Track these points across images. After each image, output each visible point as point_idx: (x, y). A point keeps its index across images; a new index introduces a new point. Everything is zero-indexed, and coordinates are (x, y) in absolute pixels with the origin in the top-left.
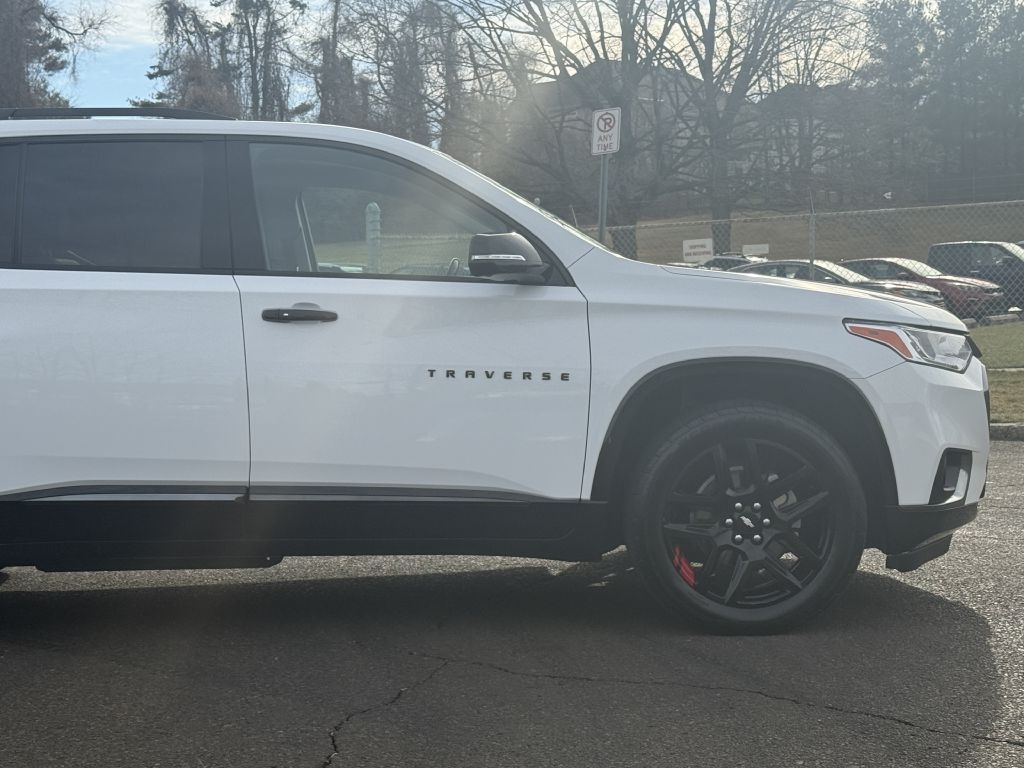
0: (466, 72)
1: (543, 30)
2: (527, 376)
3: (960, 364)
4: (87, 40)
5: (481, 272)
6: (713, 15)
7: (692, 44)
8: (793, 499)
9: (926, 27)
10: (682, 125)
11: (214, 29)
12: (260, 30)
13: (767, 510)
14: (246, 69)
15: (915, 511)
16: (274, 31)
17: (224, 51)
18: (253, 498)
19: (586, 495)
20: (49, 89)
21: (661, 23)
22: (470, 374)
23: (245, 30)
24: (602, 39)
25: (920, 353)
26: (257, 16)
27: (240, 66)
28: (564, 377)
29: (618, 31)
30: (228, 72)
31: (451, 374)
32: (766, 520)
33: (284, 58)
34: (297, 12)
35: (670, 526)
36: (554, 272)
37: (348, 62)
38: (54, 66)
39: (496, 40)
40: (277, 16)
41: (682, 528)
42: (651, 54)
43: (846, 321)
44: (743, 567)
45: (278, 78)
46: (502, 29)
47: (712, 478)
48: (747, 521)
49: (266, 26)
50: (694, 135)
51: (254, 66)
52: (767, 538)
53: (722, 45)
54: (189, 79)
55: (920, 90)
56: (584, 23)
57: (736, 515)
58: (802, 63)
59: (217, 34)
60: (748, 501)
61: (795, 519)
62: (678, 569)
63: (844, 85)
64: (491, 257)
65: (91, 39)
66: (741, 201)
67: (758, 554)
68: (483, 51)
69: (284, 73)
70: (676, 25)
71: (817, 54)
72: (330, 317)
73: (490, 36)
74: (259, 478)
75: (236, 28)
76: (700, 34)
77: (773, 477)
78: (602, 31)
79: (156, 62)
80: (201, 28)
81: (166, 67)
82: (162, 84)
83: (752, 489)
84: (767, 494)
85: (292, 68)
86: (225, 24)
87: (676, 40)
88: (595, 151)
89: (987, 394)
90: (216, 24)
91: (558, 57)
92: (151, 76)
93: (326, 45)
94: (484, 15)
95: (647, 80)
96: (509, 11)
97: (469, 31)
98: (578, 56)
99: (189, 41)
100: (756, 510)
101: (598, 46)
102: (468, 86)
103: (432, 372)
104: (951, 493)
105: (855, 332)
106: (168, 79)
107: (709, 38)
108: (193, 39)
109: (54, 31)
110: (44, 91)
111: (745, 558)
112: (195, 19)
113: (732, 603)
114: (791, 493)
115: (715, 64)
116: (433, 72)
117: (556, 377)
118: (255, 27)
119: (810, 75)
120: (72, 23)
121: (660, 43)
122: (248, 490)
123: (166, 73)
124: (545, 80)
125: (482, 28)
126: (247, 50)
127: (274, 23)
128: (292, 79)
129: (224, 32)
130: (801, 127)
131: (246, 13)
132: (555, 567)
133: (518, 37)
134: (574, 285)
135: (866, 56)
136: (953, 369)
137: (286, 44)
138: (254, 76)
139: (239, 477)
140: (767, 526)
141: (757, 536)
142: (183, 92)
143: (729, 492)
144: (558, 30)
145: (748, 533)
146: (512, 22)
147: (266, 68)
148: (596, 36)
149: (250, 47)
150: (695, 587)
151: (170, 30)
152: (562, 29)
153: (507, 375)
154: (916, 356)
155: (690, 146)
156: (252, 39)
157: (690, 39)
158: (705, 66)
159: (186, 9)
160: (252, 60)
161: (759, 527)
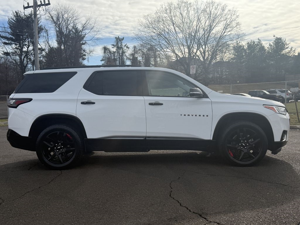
0: (159, 59)
1: (174, 52)
2: (200, 116)
3: (284, 113)
4: (90, 54)
5: (192, 95)
6: (205, 48)
7: (201, 54)
8: (253, 140)
9: (245, 50)
10: (199, 69)
11: (112, 52)
12: (121, 52)
13: (248, 142)
14: (118, 59)
15: (277, 143)
16: (123, 52)
17: (114, 56)
18: (147, 139)
19: (211, 139)
20: (83, 63)
21: (196, 50)
22: (189, 115)
23: (118, 52)
24: (184, 53)
25: (278, 111)
26: (120, 50)
27: (117, 59)
28: (207, 116)
29: (188, 51)
30: (115, 60)
31: (185, 115)
32: (248, 144)
33: (125, 58)
34: (127, 49)
35: (228, 145)
36: (205, 96)
37: (137, 58)
38: (84, 59)
39: (165, 53)
40: (124, 50)
41: (230, 145)
42: (194, 56)
43: (263, 105)
44: (243, 153)
45: (124, 61)
46: (166, 51)
47: (237, 135)
48: (244, 144)
49: (122, 51)
50: (202, 70)
51: (120, 59)
52: (248, 148)
53: (207, 54)
54: (108, 61)
55: (243, 62)
56: (181, 50)
57: (241, 143)
58: (221, 57)
59: (113, 53)
60: (244, 140)
61: (253, 144)
62: (230, 154)
63: (229, 61)
64: (194, 93)
65: (91, 54)
66: (210, 83)
67: (246, 151)
68: (163, 56)
69: (125, 60)
70: (198, 50)
71: (224, 55)
72: (162, 104)
73: (164, 53)
74: (148, 135)
75: (116, 52)
76: (203, 52)
77: (248, 136)
78: (185, 52)
79: (102, 58)
80: (110, 52)
81: (104, 59)
82: (103, 62)
83: (245, 138)
84: (248, 139)
85: (126, 59)
86: (114, 51)
87: (198, 53)
88: (191, 73)
89: (290, 119)
90: (113, 51)
91: (176, 56)
92: (101, 61)
93: (133, 55)
94: (163, 49)
95: (193, 60)
96: (167, 48)
97: (160, 52)
98: (180, 56)
99: (108, 54)
100: (246, 142)
101: (184, 54)
102: (159, 62)
103: (181, 115)
104: (284, 139)
105: (265, 107)
106: (104, 61)
107: (204, 52)
108: (109, 54)
109: (84, 53)
110: (82, 63)
111: (243, 151)
112: (109, 50)
113: (241, 160)
114: (252, 139)
115: (206, 58)
116: (152, 59)
117: (205, 116)
118: (120, 52)
119: (223, 60)
120: (88, 51)
121: (196, 53)
122: (146, 137)
123: (104, 60)
124: (174, 60)
125: (163, 51)
126: (118, 56)
127: (123, 51)
128: (127, 61)
129: (114, 52)
130: (221, 69)
131: (118, 49)
132: (199, 152)
133: (169, 53)
134: (209, 98)
135: (233, 56)
136: (284, 114)
137: (125, 55)
138: (119, 61)
139: (144, 135)
140: (248, 145)
141: (246, 147)
142: (107, 64)
143: (240, 139)
144: (176, 52)
145: (244, 147)
146: (168, 50)
147: (122, 59)
148: (183, 52)
149: (119, 55)
150: (233, 157)
151: (105, 52)
152: (177, 51)
153: (196, 115)
154: (277, 112)
155: (201, 72)
156: (119, 54)
157: (201, 53)
158: (204, 58)
159: (107, 48)
160: (119, 58)
161: (246, 146)
